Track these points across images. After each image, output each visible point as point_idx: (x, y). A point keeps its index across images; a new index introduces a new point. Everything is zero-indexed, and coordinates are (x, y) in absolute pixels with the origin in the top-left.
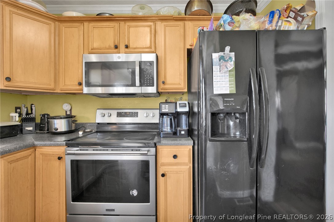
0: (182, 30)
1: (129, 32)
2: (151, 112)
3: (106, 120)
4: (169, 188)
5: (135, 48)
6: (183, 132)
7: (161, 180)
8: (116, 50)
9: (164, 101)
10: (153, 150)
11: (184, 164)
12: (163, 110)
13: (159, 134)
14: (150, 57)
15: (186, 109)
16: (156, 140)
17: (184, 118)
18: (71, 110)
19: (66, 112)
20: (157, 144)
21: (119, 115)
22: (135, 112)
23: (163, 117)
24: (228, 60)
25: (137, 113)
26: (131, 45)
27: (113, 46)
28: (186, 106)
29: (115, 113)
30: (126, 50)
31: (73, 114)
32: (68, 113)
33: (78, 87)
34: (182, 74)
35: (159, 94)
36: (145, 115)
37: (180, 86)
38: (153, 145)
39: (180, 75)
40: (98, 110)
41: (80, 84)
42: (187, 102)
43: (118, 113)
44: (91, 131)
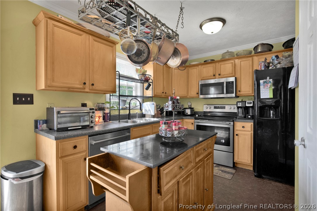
0: (251, 62)
1: (220, 67)
2: (233, 107)
3: (208, 110)
4: (240, 142)
5: (224, 75)
6: (249, 117)
7: (236, 137)
8: (214, 77)
9: (241, 101)
10: (232, 123)
11: (248, 131)
12: (238, 105)
13: (236, 118)
14: (232, 79)
15: (252, 105)
16: (235, 119)
17: (251, 109)
18: (191, 105)
19: (189, 106)
20: (234, 121)
21: (215, 108)
22: (223, 106)
23: (238, 109)
24: (268, 83)
25: (225, 107)
26: (222, 74)
27: (212, 75)
28: (251, 103)
29: (213, 107)
30: (219, 76)
31: (192, 107)
32: (190, 106)
33: (197, 95)
34: (251, 86)
35: (237, 97)
36: (229, 108)
37: (249, 93)
38: (232, 121)
39: (250, 86)
40: (204, 105)
41: (197, 94)
42: (252, 102)
43: (214, 107)
44: (200, 115)
